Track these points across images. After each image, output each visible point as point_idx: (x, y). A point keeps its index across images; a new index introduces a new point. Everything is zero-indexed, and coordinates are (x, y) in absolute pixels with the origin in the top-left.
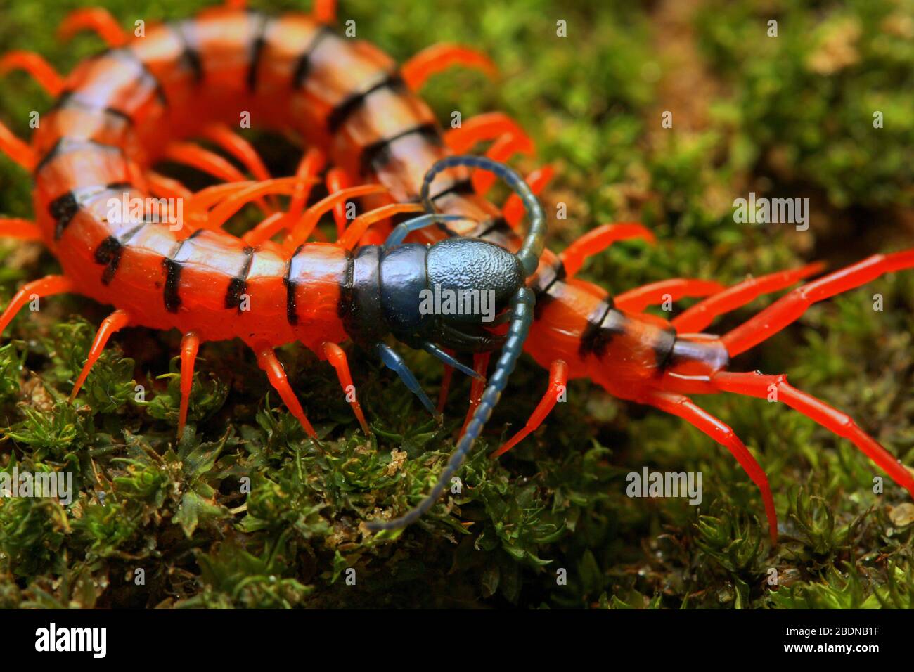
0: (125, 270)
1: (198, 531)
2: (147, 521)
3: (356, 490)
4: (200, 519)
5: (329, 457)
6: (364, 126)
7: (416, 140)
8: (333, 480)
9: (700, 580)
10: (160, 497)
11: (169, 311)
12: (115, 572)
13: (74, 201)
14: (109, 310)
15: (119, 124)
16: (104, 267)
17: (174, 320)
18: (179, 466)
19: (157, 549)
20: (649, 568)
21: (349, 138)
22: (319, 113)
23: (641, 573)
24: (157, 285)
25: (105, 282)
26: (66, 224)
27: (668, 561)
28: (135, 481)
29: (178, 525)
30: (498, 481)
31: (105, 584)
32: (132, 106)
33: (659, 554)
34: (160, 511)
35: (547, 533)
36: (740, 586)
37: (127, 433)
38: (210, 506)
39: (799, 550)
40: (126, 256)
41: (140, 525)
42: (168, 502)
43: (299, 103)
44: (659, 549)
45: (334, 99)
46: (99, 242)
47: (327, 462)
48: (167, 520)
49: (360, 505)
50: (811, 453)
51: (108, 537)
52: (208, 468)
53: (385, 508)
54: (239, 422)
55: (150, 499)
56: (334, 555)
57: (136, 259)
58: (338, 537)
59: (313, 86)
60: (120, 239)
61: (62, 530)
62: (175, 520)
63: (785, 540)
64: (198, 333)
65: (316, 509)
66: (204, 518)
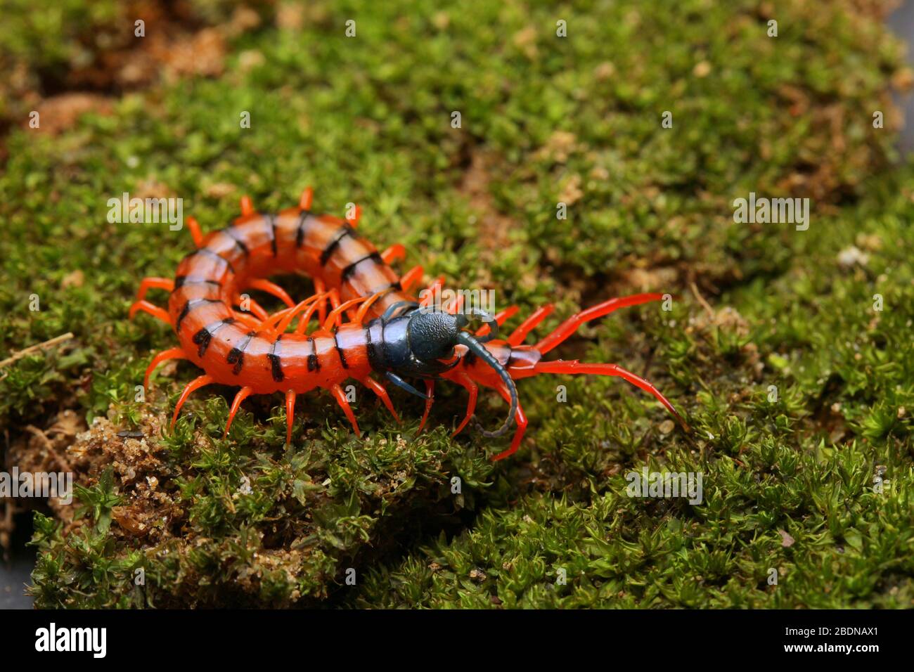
0: (248, 364)
1: (308, 500)
2: (279, 499)
3: (385, 464)
4: (305, 493)
5: (366, 449)
6: (341, 258)
7: (370, 261)
8: (371, 461)
9: (567, 479)
10: (283, 485)
11: (278, 381)
12: (266, 528)
13: (207, 332)
14: (238, 389)
15: (216, 288)
16: (234, 365)
17: (280, 386)
18: (289, 466)
19: (287, 512)
20: (537, 478)
21: (333, 265)
22: (315, 257)
23: (534, 481)
24: (267, 369)
25: (236, 372)
26: (206, 346)
27: (546, 472)
28: (269, 478)
29: (296, 498)
30: (456, 447)
31: (262, 536)
32: (219, 276)
33: (540, 470)
34: (285, 492)
35: (485, 469)
36: (592, 478)
37: (256, 454)
38: (310, 485)
39: (617, 454)
40: (246, 357)
41: (276, 501)
42: (287, 486)
43: (302, 254)
44: (539, 468)
45: (322, 247)
46: (228, 352)
47: (366, 452)
48: (289, 496)
49: (390, 472)
50: (607, 403)
51: (259, 511)
52: (304, 465)
53: (402, 471)
54: (311, 438)
55: (278, 485)
56: (381, 500)
57: (252, 358)
58: (380, 491)
59: (307, 242)
60: (239, 349)
61: (232, 512)
62: (294, 495)
63: (608, 451)
64: (294, 389)
65: (368, 477)
66: (307, 492)
